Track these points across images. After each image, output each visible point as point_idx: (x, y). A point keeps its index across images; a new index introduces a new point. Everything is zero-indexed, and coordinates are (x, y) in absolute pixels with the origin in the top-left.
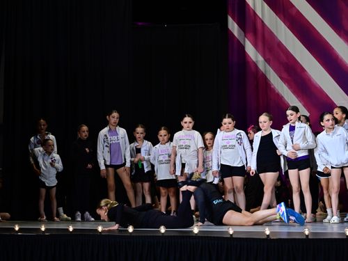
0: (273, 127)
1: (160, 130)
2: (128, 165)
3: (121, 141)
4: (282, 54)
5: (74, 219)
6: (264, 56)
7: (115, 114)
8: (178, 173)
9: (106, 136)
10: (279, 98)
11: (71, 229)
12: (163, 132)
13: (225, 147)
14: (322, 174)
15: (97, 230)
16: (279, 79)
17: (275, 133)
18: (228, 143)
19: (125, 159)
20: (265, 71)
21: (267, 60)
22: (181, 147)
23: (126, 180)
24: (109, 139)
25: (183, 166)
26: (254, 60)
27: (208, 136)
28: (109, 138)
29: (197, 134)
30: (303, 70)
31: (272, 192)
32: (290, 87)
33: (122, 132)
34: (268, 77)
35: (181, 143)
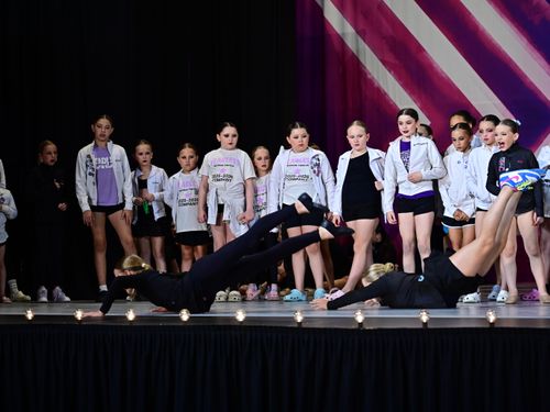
0: (371, 144)
1: (183, 148)
2: (129, 206)
3: (115, 166)
4: (384, 22)
5: (35, 299)
6: (355, 26)
7: (104, 122)
8: (212, 220)
9: (89, 156)
10: (380, 95)
11: (30, 315)
12: (187, 151)
13: (292, 178)
14: (451, 222)
15: (73, 318)
16: (380, 64)
17: (374, 153)
18: (298, 171)
19: (124, 197)
20: (358, 51)
21: (360, 33)
22: (217, 178)
23: (125, 233)
24: (94, 163)
25: (221, 208)
26: (339, 32)
27: (261, 152)
28: (94, 160)
29: (243, 155)
30: (420, 49)
31: (367, 252)
32: (399, 78)
33: (117, 151)
34: (362, 60)
35: (217, 171)
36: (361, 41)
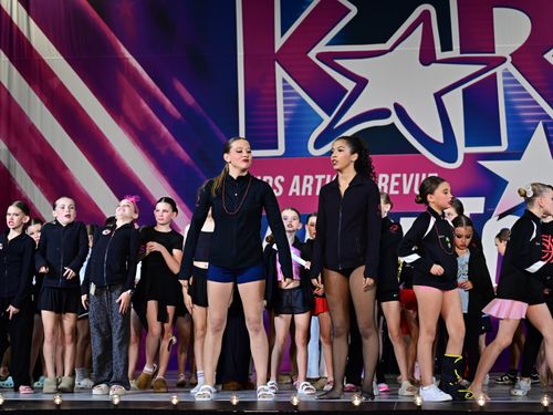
6: (8, 144)
16: (29, 178)
20: (9, 165)
21: (12, 150)
32: (44, 190)
34: (13, 174)
36: (12, 157)
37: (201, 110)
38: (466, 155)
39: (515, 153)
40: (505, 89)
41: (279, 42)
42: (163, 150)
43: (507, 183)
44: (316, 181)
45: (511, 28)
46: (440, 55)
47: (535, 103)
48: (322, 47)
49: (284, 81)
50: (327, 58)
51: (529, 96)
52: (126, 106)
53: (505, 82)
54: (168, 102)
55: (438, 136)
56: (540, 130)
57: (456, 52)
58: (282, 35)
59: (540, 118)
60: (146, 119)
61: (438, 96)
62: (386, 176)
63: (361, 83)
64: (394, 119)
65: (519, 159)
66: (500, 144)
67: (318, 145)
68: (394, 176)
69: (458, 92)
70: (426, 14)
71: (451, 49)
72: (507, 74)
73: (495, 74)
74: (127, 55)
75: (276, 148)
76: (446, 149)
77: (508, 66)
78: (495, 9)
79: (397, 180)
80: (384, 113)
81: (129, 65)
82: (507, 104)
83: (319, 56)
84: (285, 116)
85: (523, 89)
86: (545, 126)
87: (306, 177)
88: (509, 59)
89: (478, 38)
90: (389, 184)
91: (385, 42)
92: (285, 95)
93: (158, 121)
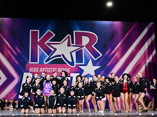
37: (21, 53)
38: (76, 65)
39: (86, 65)
40: (84, 52)
41: (39, 40)
42: (13, 61)
43: (84, 71)
44: (45, 69)
45: (85, 40)
46: (71, 45)
47: (90, 55)
48: (47, 42)
49: (39, 48)
50: (49, 44)
51: (89, 53)
52: (5, 52)
53: (84, 51)
54: (14, 51)
55: (70, 61)
56: (91, 60)
57: (74, 44)
58: (39, 39)
59: (91, 58)
60: (9, 55)
61: (71, 53)
62: (60, 69)
63: (55, 49)
64: (62, 57)
65: (86, 66)
66: (83, 63)
67: (46, 62)
68: (61, 68)
69: (75, 52)
70: (69, 36)
71: (73, 43)
72: (84, 49)
73: (82, 49)
74: (6, 41)
75: (37, 62)
76: (72, 63)
77: (85, 47)
78: (82, 36)
79: (62, 69)
80: (60, 56)
81: (6, 43)
82: (84, 55)
83: (47, 44)
84: (39, 55)
85: (87, 52)
86: (92, 60)
87: (43, 68)
88: (85, 46)
89: (79, 42)
90: (60, 70)
91: (60, 41)
92: (39, 51)
93: (12, 55)
